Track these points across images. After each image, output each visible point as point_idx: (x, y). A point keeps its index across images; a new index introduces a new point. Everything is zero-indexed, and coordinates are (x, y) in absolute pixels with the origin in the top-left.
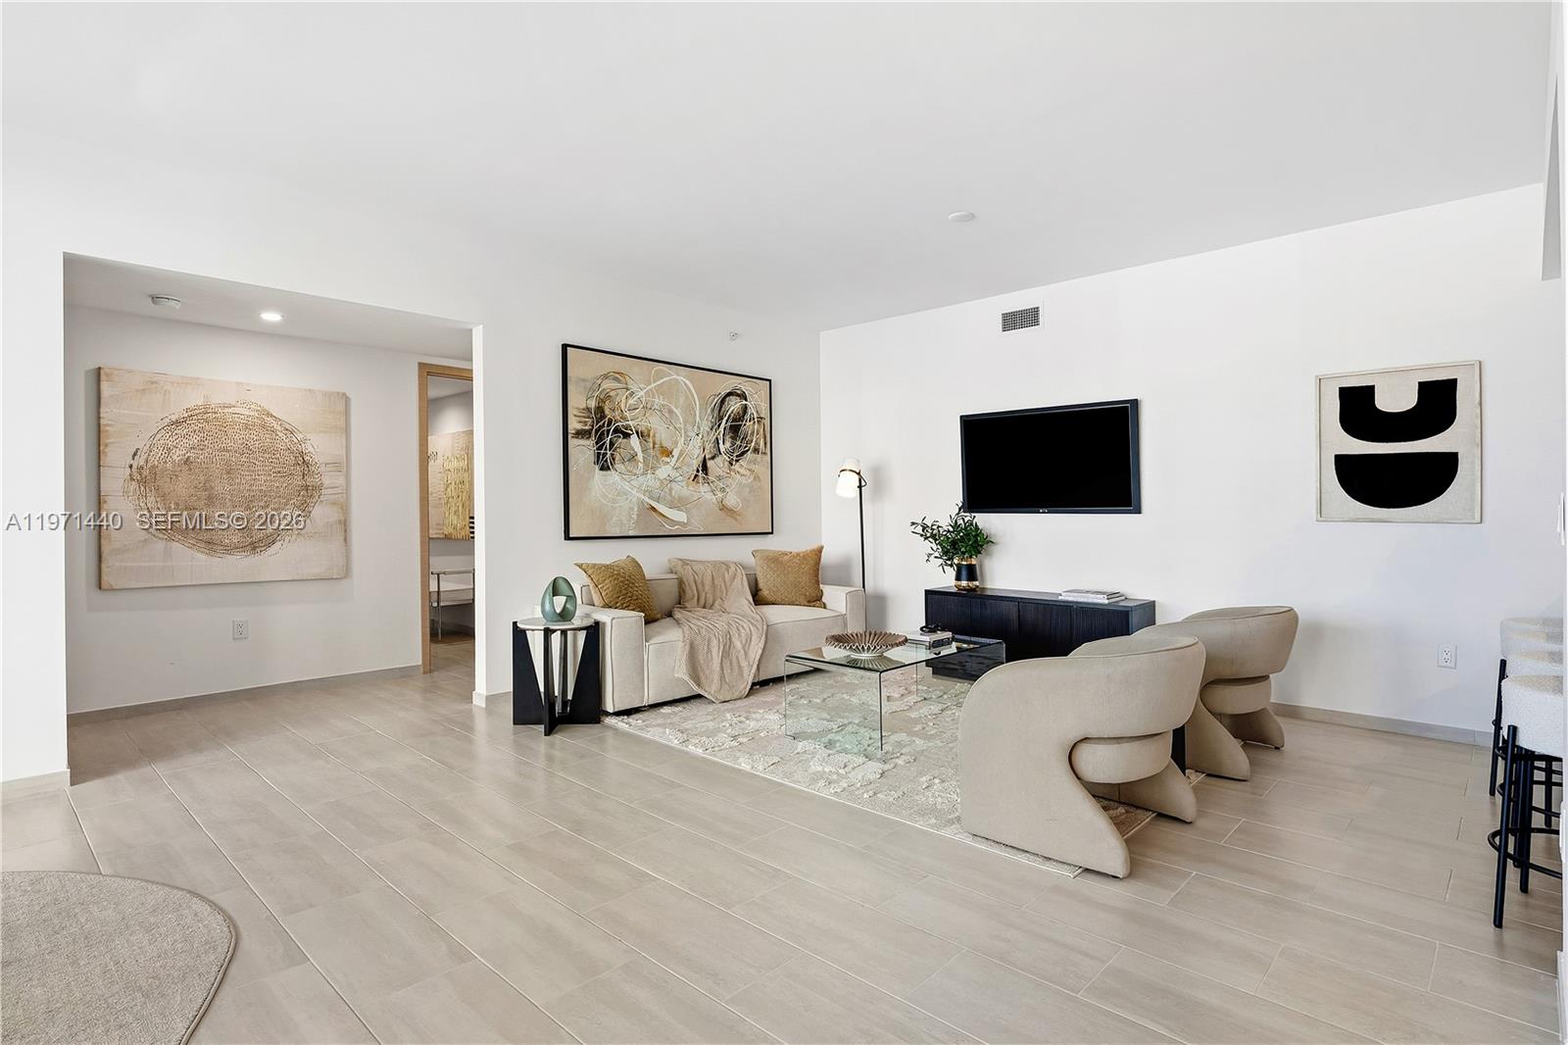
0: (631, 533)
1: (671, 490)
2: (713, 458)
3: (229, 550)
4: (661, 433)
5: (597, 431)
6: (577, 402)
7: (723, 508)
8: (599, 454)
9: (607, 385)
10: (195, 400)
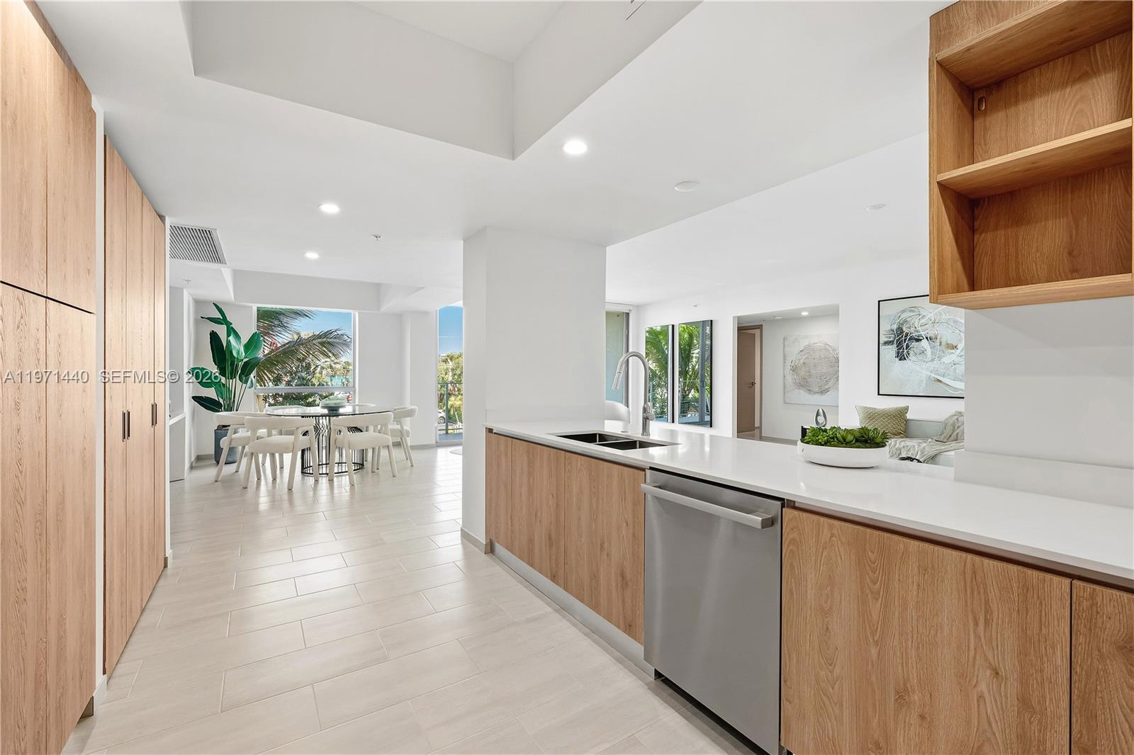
0: (921, 394)
3: (815, 393)
4: (947, 335)
5: (897, 341)
6: (885, 327)
8: (898, 353)
9: (905, 315)
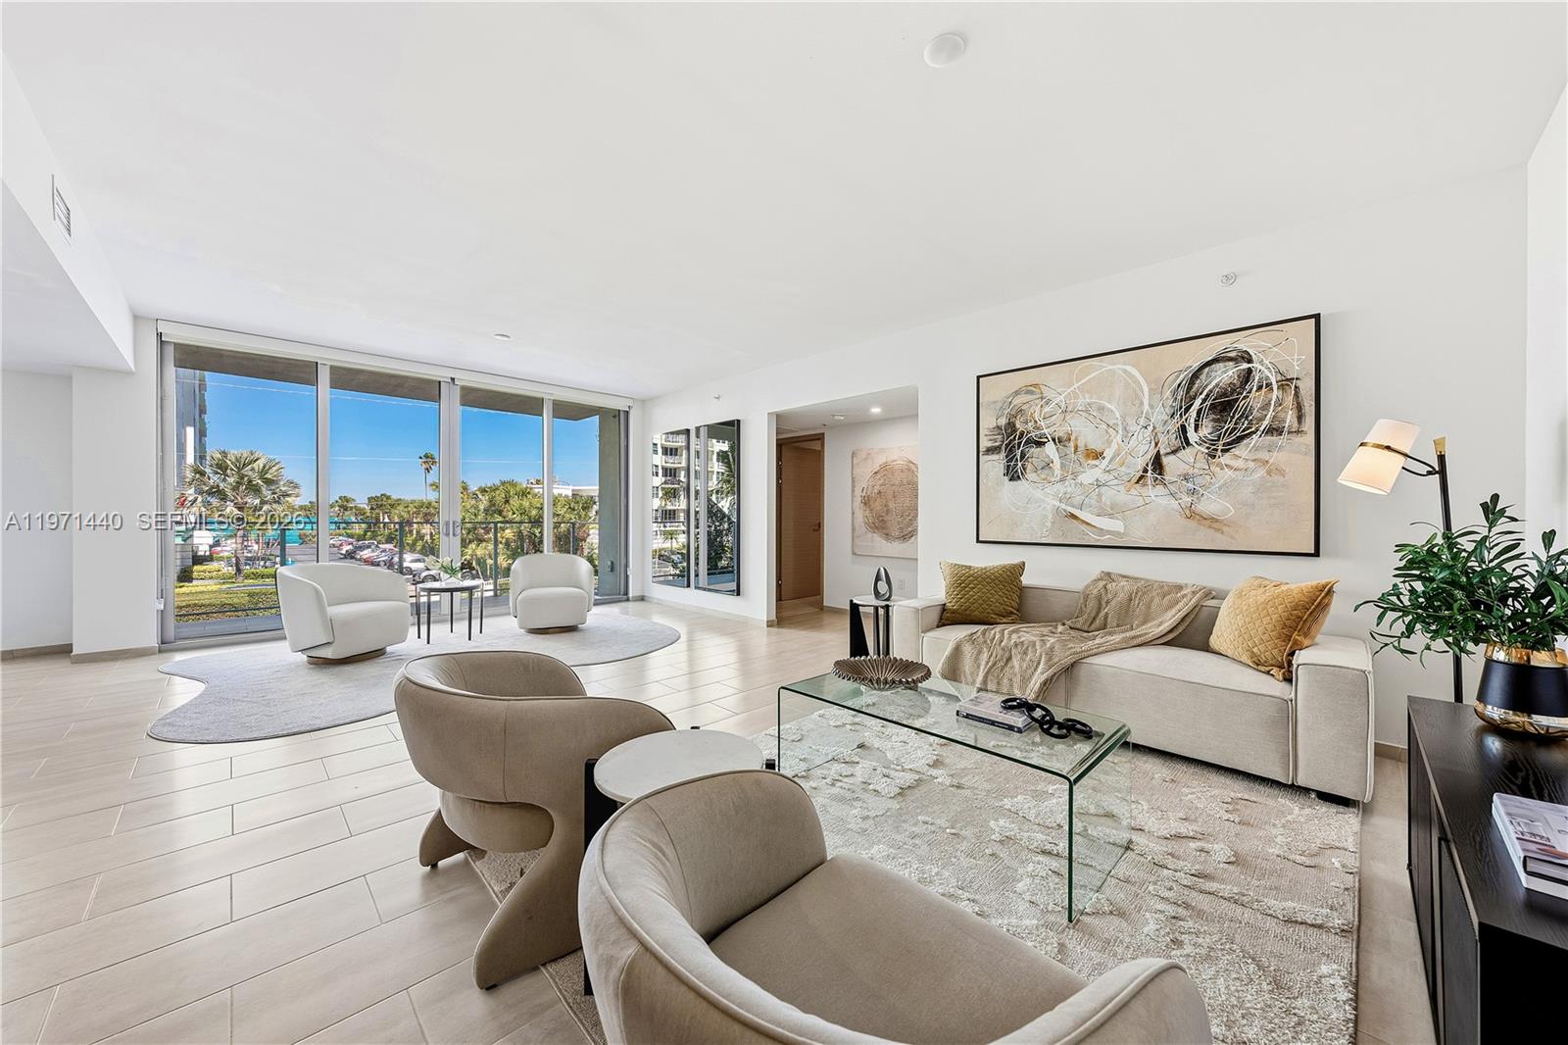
0: (1044, 541)
1: (1100, 495)
2: (1174, 452)
4: (1087, 434)
5: (1007, 446)
6: (989, 421)
7: (1192, 514)
8: (1008, 466)
9: (1018, 401)
10: (881, 460)
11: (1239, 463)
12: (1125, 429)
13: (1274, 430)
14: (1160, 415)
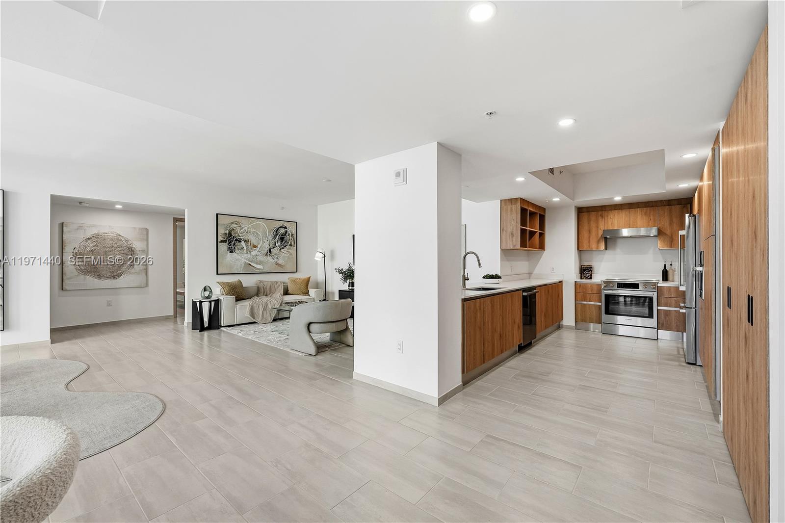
0: (241, 272)
1: (257, 258)
2: (273, 248)
4: (253, 240)
5: (229, 240)
6: (221, 231)
7: (277, 264)
8: (229, 247)
9: (233, 226)
10: (95, 231)
11: (285, 252)
12: (263, 241)
13: (291, 245)
14: (270, 238)
